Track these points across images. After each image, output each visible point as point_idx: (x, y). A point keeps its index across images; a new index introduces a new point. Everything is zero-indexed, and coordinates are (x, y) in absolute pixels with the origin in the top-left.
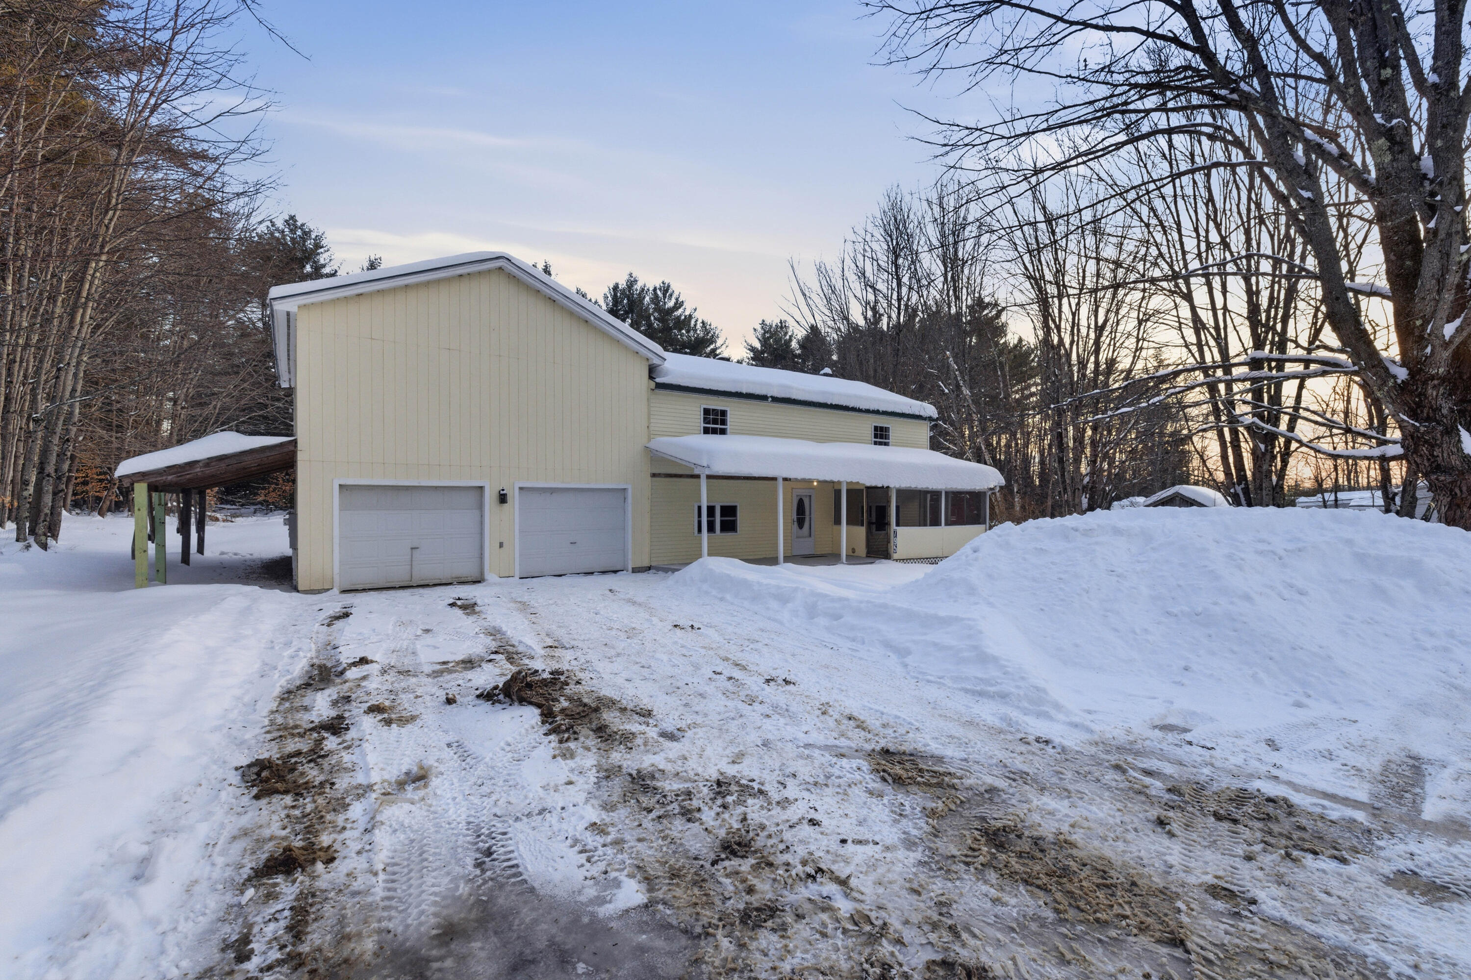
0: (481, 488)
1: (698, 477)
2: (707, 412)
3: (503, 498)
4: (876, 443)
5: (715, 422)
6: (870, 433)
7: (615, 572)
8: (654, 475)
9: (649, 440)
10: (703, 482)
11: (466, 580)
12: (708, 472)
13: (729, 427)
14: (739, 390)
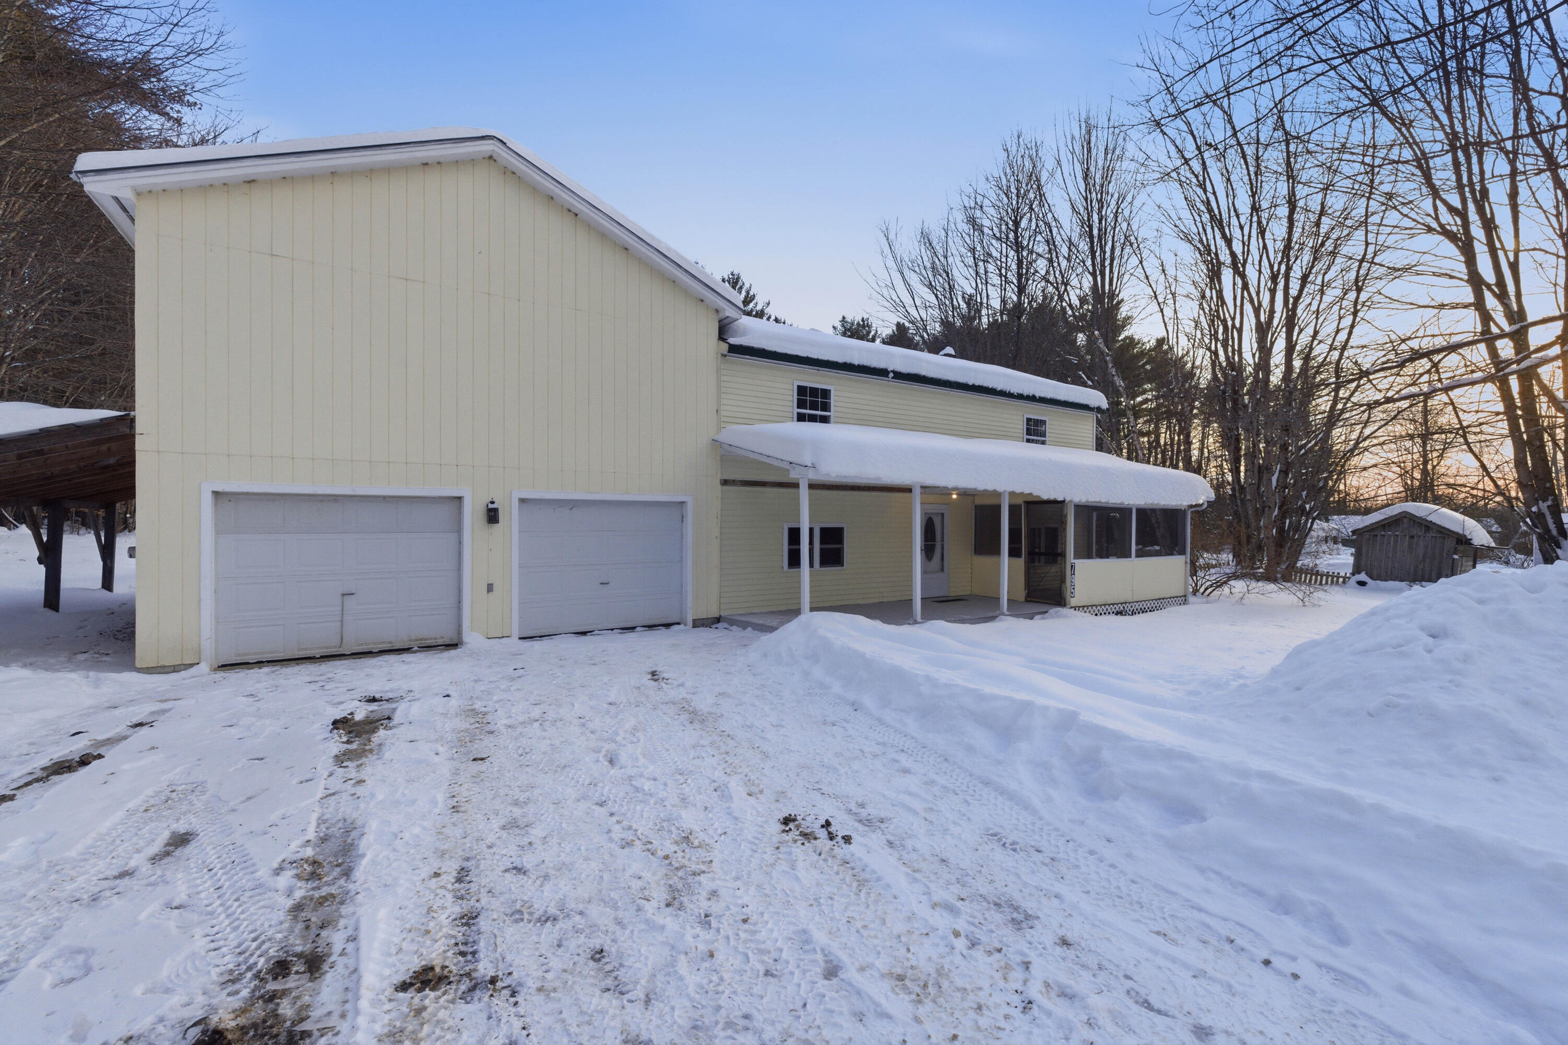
0: (460, 499)
1: (796, 485)
2: (801, 390)
3: (492, 516)
4: (1028, 441)
5: (814, 406)
6: (1020, 427)
7: (668, 626)
8: (725, 482)
9: (719, 429)
10: (804, 491)
11: (433, 642)
12: (812, 476)
13: (832, 414)
14: (848, 360)
